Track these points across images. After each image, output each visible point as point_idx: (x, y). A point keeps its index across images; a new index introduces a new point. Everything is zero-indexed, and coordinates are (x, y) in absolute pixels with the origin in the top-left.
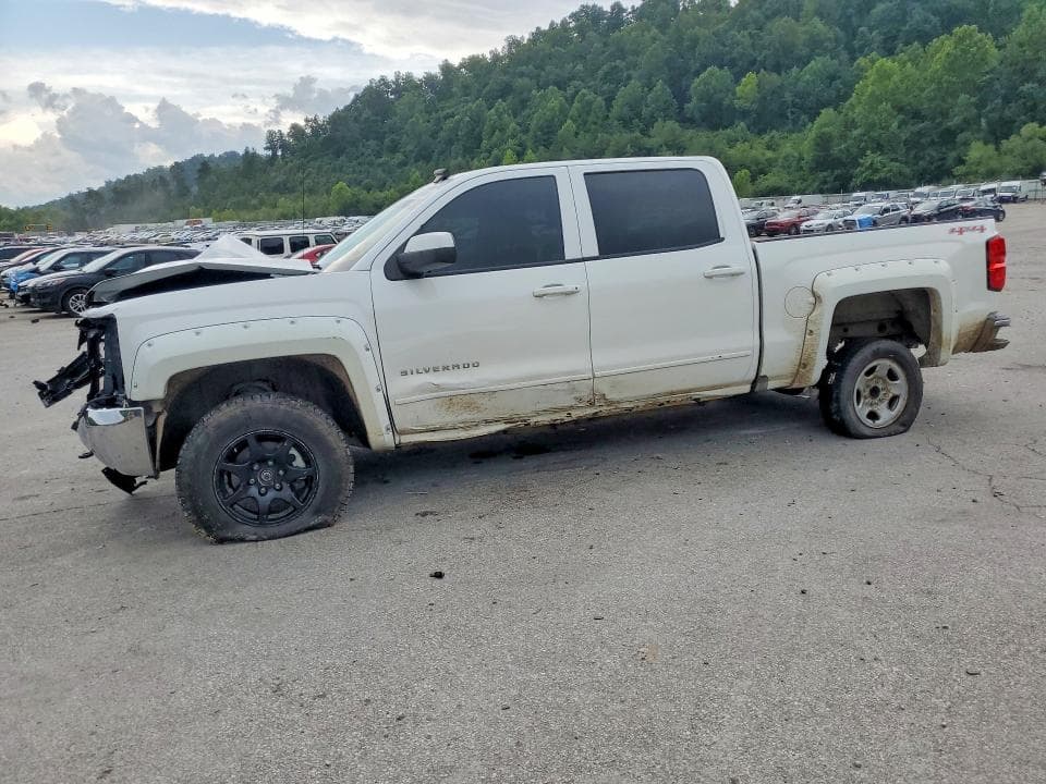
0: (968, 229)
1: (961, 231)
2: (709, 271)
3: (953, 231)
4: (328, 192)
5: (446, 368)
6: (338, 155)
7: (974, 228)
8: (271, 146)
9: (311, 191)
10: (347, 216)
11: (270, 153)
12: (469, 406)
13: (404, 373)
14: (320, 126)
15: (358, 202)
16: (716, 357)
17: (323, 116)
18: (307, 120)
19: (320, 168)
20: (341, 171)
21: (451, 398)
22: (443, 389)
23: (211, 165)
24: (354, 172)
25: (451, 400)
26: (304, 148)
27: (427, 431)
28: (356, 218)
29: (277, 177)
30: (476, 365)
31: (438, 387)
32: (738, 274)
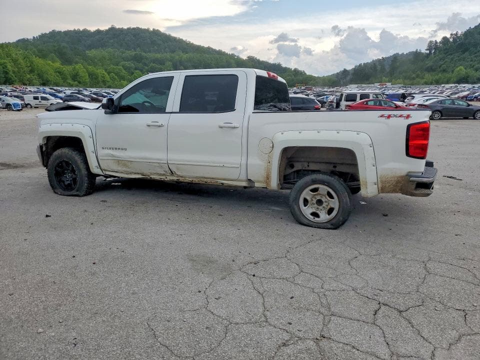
0: (395, 116)
1: (389, 117)
2: (222, 124)
3: (382, 116)
4: (453, 72)
5: (116, 149)
6: (464, 52)
7: (401, 116)
8: (430, 48)
9: (444, 71)
10: (459, 84)
11: (428, 52)
12: (125, 165)
13: (103, 148)
14: (458, 37)
15: (468, 77)
16: (222, 165)
17: (461, 32)
18: (451, 35)
19: (452, 59)
20: (464, 61)
21: (118, 161)
22: (115, 157)
23: (398, 58)
24: (472, 61)
25: (119, 161)
26: (446, 49)
27: (112, 171)
28: (464, 85)
29: (429, 63)
30: (126, 149)
31: (113, 156)
32: (235, 128)
